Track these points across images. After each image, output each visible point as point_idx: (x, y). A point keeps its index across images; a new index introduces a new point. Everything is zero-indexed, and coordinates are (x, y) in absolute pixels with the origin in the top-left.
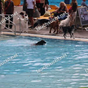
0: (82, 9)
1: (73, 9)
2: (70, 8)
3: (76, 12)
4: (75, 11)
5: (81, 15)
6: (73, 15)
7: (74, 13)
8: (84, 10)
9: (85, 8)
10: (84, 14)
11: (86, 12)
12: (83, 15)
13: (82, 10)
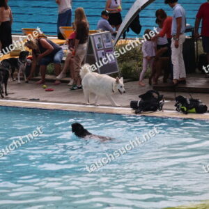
0: (100, 36)
1: (77, 38)
2: (72, 35)
3: (86, 45)
4: (82, 42)
5: (99, 52)
6: (79, 51)
7: (81, 45)
8: (105, 39)
9: (107, 35)
10: (104, 49)
11: (109, 44)
12: (103, 51)
13: (99, 38)
